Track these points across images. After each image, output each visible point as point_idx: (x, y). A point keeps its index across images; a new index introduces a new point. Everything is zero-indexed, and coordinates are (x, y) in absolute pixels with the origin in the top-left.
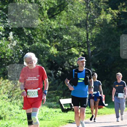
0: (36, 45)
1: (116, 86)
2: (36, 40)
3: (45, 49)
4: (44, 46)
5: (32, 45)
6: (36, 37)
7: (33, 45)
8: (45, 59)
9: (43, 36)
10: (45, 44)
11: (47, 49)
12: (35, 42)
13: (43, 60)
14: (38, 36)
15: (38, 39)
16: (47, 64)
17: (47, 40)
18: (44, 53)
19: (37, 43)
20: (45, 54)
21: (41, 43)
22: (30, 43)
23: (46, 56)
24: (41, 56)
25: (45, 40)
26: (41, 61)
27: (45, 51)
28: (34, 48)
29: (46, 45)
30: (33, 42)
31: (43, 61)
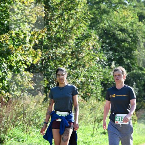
0: (134, 72)
1: (111, 96)
2: (134, 68)
3: (141, 75)
4: (140, 73)
5: (130, 73)
6: (134, 65)
7: (132, 72)
8: (142, 84)
9: (140, 65)
10: (141, 71)
11: (143, 75)
12: (133, 70)
13: (140, 84)
14: (136, 65)
15: (136, 67)
16: (143, 88)
17: (143, 68)
18: (141, 78)
19: (135, 70)
20: (141, 80)
21: (138, 70)
22: (129, 70)
23: (142, 81)
24: (139, 81)
25: (142, 67)
26: (138, 85)
27: (142, 77)
28: (133, 75)
29: (143, 72)
30: (132, 70)
31: (140, 86)
